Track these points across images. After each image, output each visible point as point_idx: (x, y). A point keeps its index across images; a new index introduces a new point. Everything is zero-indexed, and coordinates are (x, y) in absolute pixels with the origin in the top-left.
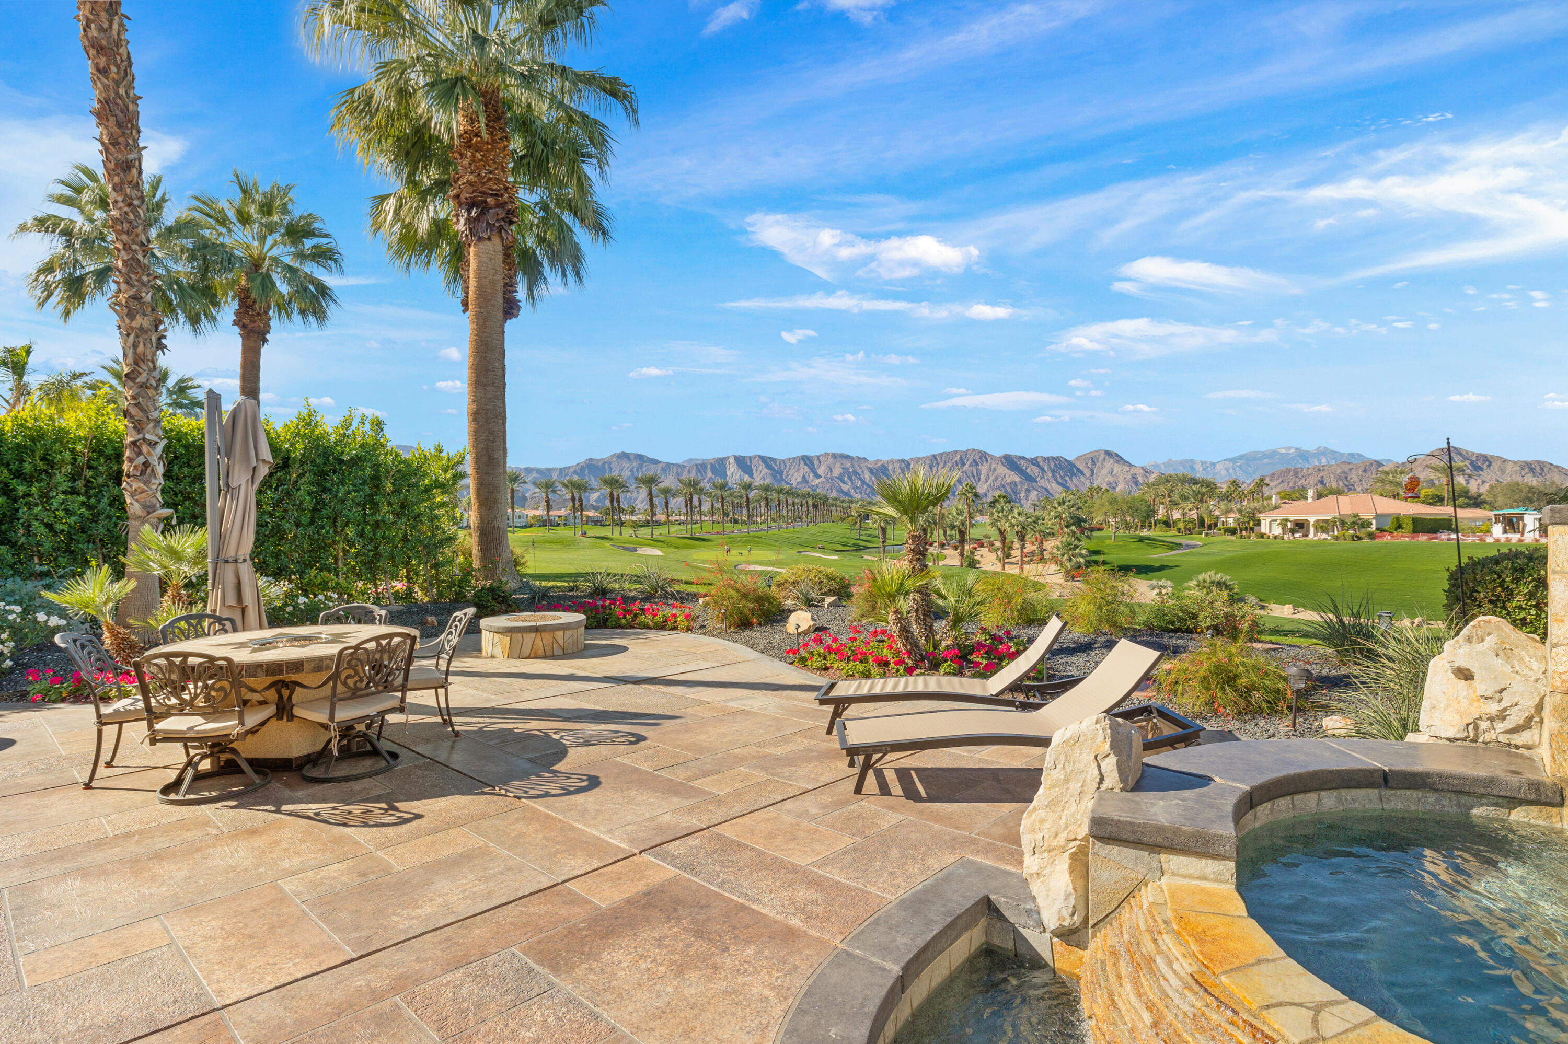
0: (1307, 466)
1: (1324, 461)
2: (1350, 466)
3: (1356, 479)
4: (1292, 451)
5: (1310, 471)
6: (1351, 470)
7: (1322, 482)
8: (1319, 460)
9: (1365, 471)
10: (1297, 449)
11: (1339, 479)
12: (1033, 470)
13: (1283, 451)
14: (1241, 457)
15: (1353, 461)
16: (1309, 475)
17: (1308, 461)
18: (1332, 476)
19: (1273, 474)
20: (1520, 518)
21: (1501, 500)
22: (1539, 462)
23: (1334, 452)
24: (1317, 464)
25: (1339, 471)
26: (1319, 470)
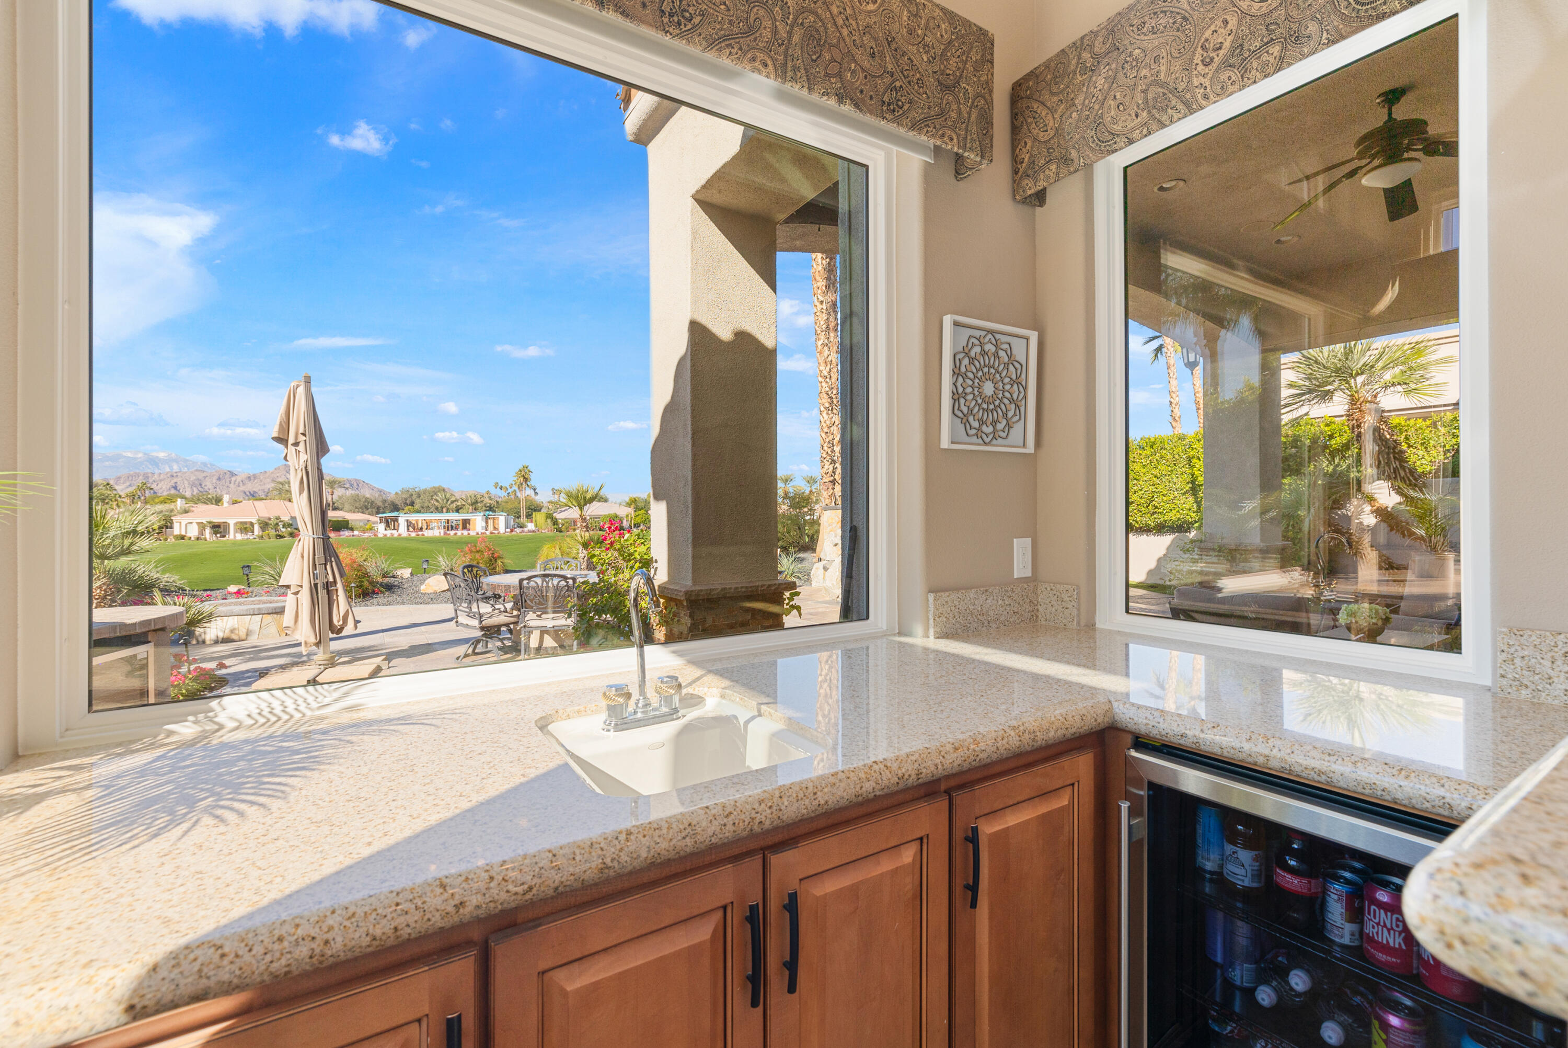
0: (157, 471)
1: (176, 468)
2: (204, 474)
3: (211, 487)
4: (140, 455)
5: (161, 476)
6: (205, 477)
7: (175, 488)
8: (171, 467)
9: (219, 479)
10: (145, 454)
11: (193, 485)
13: (129, 455)
15: (206, 469)
16: (161, 480)
17: (157, 466)
18: (186, 482)
19: (119, 478)
20: (395, 520)
21: (347, 506)
22: (356, 480)
23: (186, 461)
24: (168, 469)
25: (193, 478)
26: (172, 476)
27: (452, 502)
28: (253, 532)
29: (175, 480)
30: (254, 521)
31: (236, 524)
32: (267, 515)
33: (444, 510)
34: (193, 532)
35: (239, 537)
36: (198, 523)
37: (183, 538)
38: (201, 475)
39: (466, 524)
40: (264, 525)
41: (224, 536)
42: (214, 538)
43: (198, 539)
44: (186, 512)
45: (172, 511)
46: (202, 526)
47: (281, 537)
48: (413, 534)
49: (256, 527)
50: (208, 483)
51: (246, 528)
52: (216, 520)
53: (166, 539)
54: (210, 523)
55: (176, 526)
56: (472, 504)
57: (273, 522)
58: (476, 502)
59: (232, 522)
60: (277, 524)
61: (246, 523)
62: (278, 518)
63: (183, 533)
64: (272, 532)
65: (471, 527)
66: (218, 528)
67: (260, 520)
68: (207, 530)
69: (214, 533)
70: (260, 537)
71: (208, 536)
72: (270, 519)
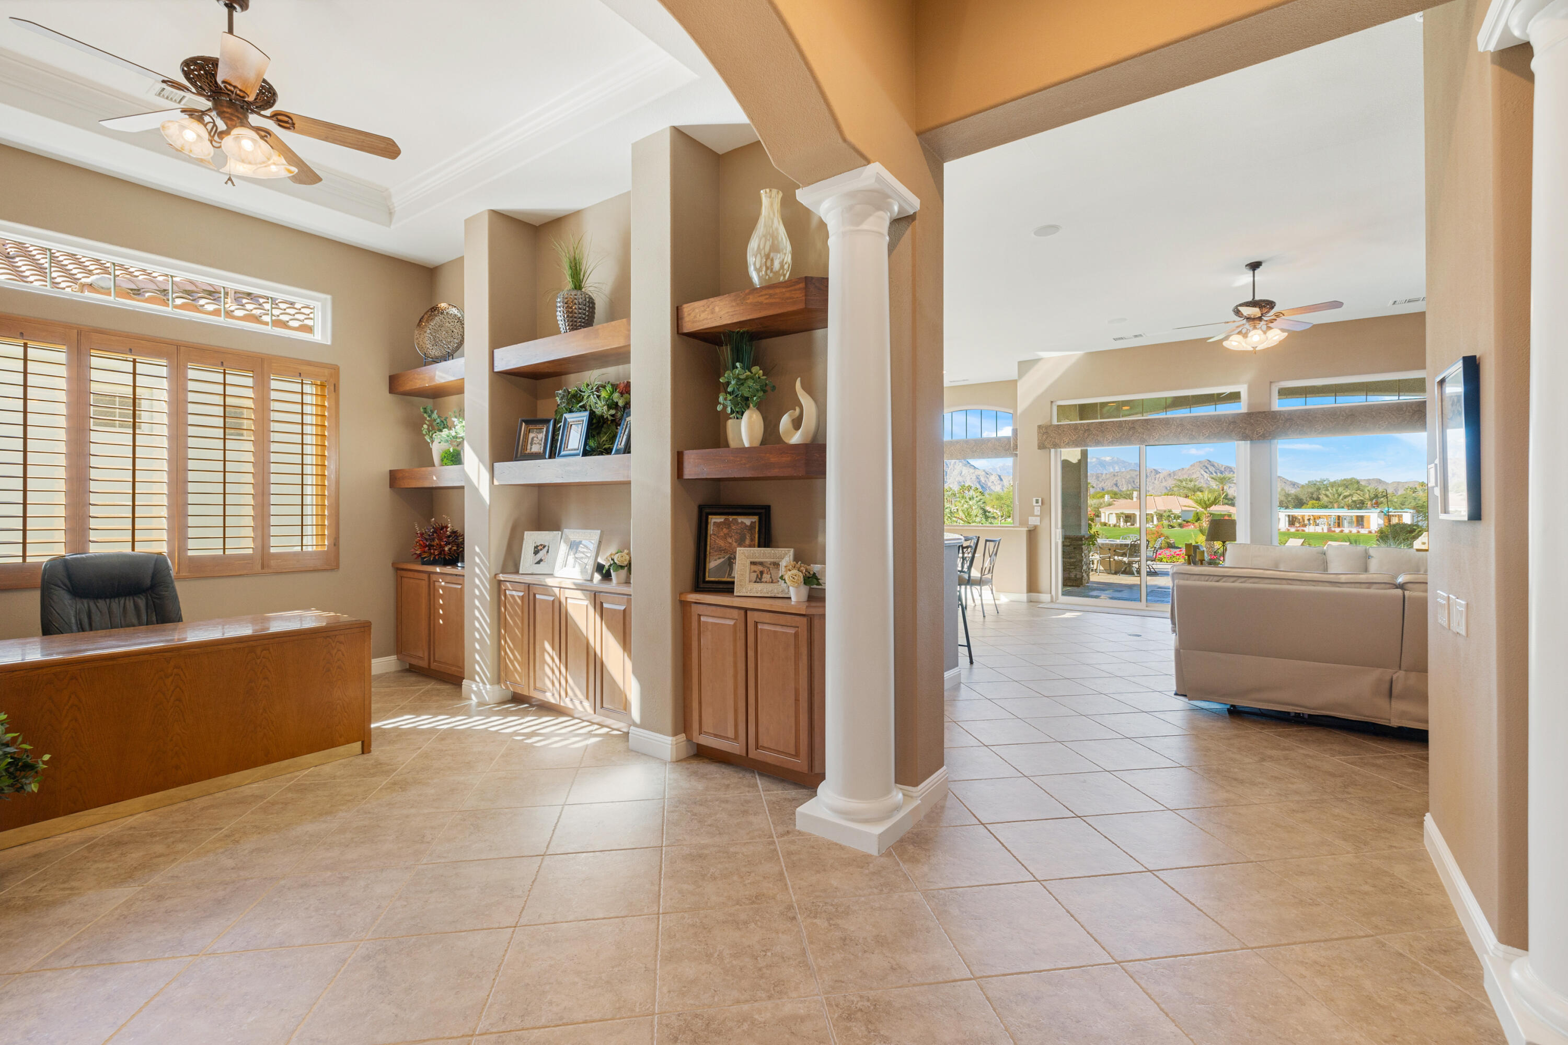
0: (1105, 472)
1: (1117, 468)
5: (1108, 476)
7: (1116, 485)
8: (1114, 468)
11: (1128, 482)
16: (1107, 479)
18: (1123, 480)
23: (1124, 462)
24: (1112, 470)
25: (1128, 477)
26: (1114, 475)
27: (1345, 497)
28: (1152, 521)
30: (1152, 513)
31: (1142, 515)
32: (1164, 509)
33: (1336, 505)
34: (1113, 520)
35: (1143, 525)
36: (1116, 514)
37: (1105, 524)
39: (1360, 521)
40: (1160, 517)
41: (1133, 525)
42: (1126, 526)
43: (1115, 526)
44: (1110, 505)
45: (1101, 504)
46: (1118, 517)
47: (1173, 527)
48: (1293, 530)
49: (1155, 518)
51: (1146, 519)
52: (1127, 512)
54: (1122, 513)
55: (1103, 515)
56: (1371, 500)
57: (1166, 514)
58: (1376, 496)
59: (1138, 514)
60: (1169, 516)
61: (1148, 515)
62: (1170, 511)
63: (1107, 522)
64: (1165, 523)
65: (1365, 524)
66: (1129, 518)
67: (1158, 512)
68: (1122, 520)
69: (1126, 522)
70: (1157, 526)
71: (1122, 524)
72: (1165, 511)
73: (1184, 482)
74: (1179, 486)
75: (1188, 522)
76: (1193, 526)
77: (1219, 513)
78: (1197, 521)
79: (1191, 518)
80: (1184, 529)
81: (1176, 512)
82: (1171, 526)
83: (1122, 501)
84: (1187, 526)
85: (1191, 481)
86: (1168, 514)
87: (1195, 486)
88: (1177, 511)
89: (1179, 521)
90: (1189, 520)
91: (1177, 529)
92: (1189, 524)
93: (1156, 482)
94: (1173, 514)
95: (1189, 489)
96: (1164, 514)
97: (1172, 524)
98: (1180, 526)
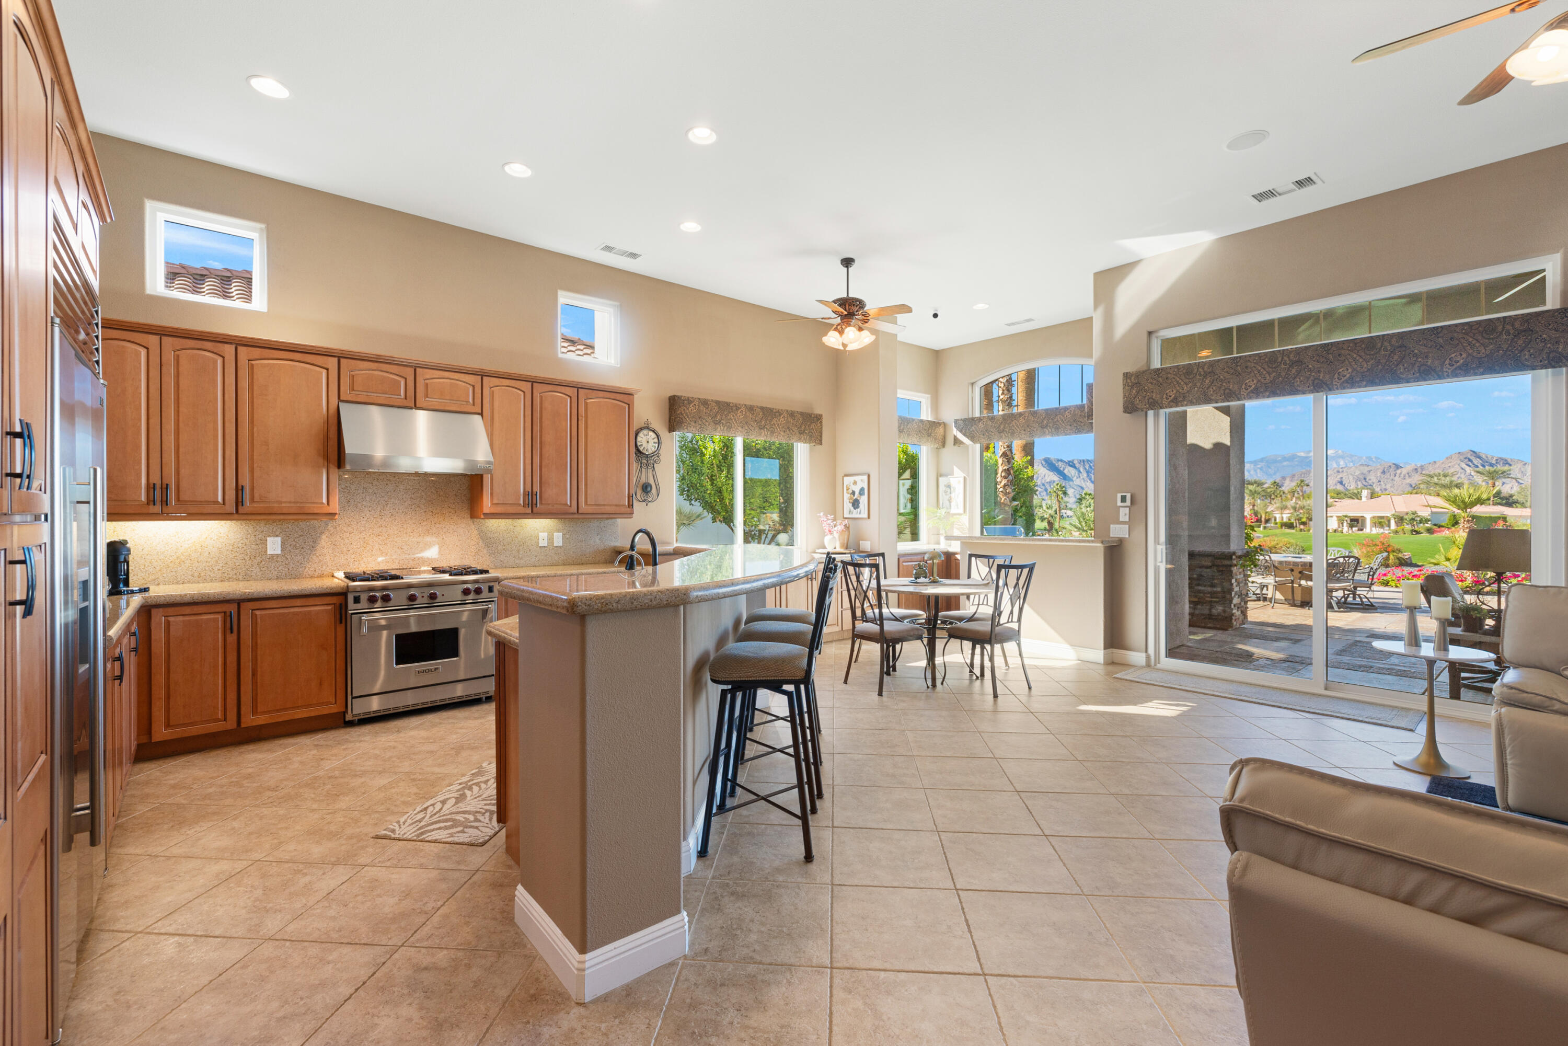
1: (1342, 463)
2: (1369, 468)
6: (1369, 471)
7: (1341, 483)
9: (1384, 472)
11: (1357, 479)
12: (1069, 471)
13: (1302, 454)
14: (1262, 460)
15: (1371, 463)
18: (1351, 477)
25: (1357, 473)
26: (1338, 472)
28: (1389, 526)
29: (1341, 475)
30: (1388, 515)
31: (1374, 517)
32: (1406, 510)
35: (1375, 531)
36: (1337, 517)
38: (1366, 469)
40: (1400, 520)
41: (1362, 530)
42: (1350, 532)
43: (1335, 531)
44: (1330, 506)
46: (1341, 520)
47: (1418, 533)
49: (1392, 522)
50: (1372, 477)
51: (1380, 523)
52: (1355, 514)
53: (1309, 530)
54: (1346, 516)
57: (1408, 517)
59: (1368, 517)
60: (1413, 519)
61: (1382, 517)
64: (1408, 527)
66: (1355, 522)
67: (1397, 514)
68: (1345, 524)
69: (1351, 526)
70: (1396, 532)
71: (1345, 529)
72: (1407, 514)
73: (1436, 478)
74: (1428, 483)
75: (1440, 526)
76: (1447, 532)
77: (1488, 515)
78: (1453, 526)
79: (1445, 520)
80: (1435, 535)
81: (1423, 515)
82: (1415, 531)
83: (1347, 502)
84: (1439, 532)
85: (1445, 476)
86: (1413, 516)
87: (1451, 482)
88: (1425, 513)
89: (1428, 525)
90: (1443, 524)
91: (1425, 535)
92: (1443, 529)
93: (1397, 478)
94: (1419, 516)
95: (1444, 486)
96: (1406, 517)
97: (1416, 529)
98: (1429, 531)
